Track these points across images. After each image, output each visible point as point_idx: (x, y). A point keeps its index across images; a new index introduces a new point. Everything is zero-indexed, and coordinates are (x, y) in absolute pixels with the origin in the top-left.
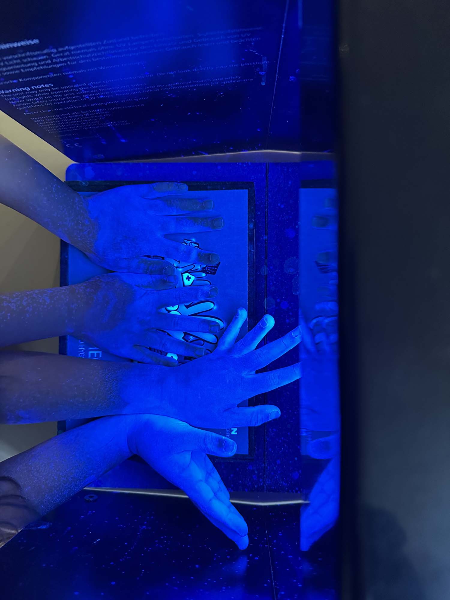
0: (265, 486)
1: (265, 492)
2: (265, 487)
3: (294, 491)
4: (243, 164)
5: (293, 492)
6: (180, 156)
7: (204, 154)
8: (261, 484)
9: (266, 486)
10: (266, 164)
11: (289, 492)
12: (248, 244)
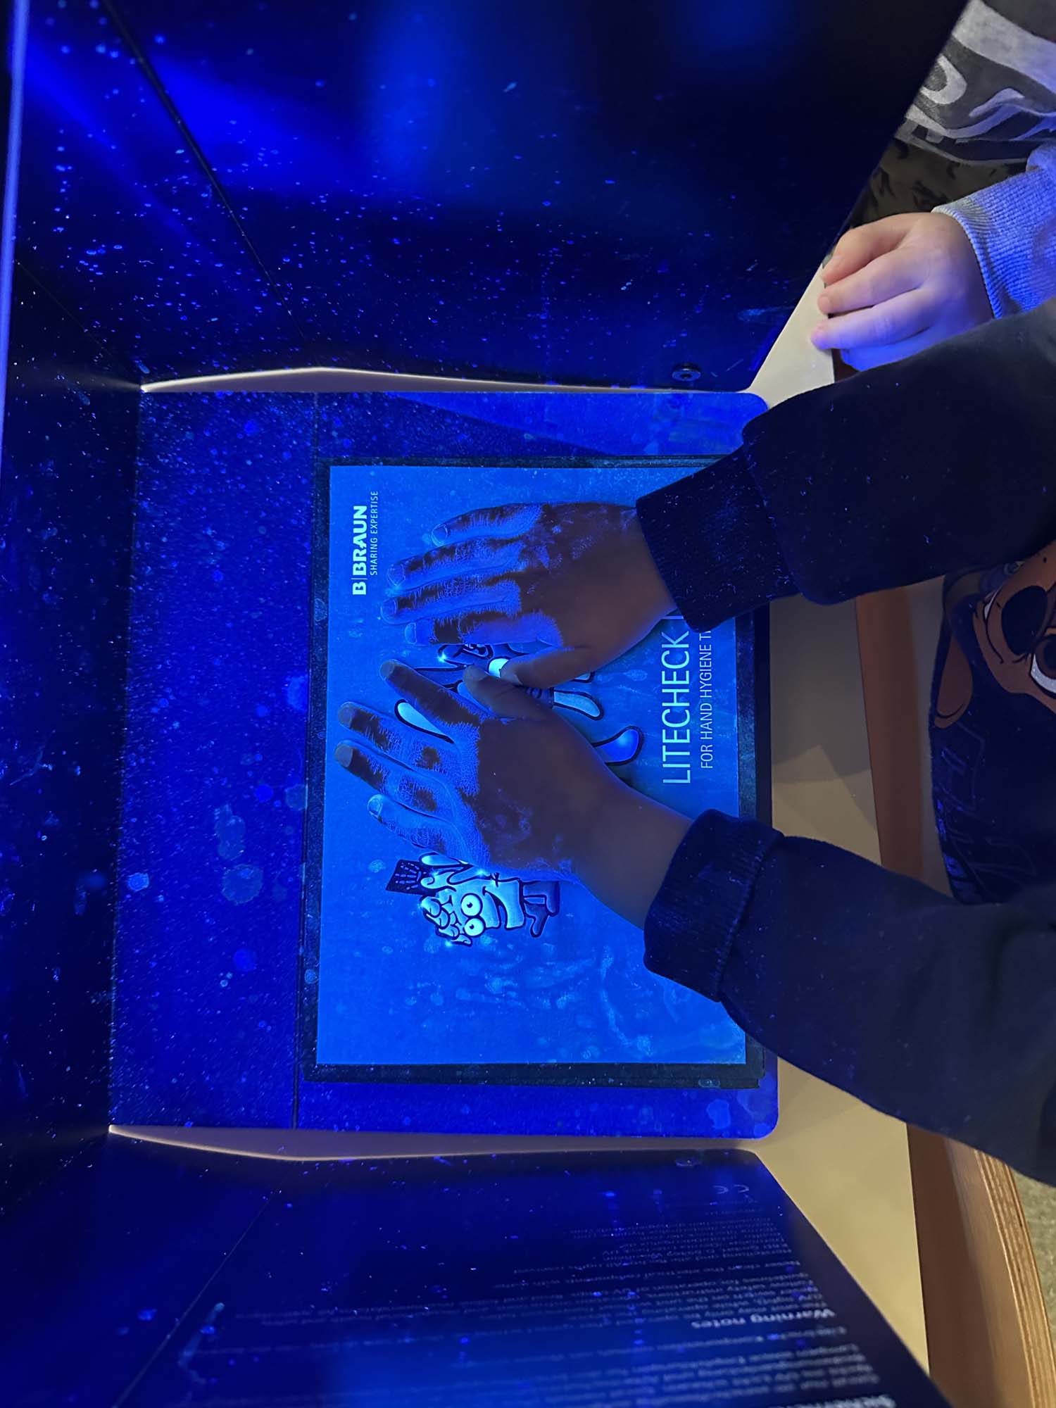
0: (317, 405)
1: (316, 394)
2: (315, 402)
3: (255, 396)
4: (352, 1129)
5: (257, 393)
6: (499, 1156)
7: (442, 1158)
8: (324, 409)
9: (313, 405)
10: (297, 1127)
11: (266, 394)
12: (319, 932)
